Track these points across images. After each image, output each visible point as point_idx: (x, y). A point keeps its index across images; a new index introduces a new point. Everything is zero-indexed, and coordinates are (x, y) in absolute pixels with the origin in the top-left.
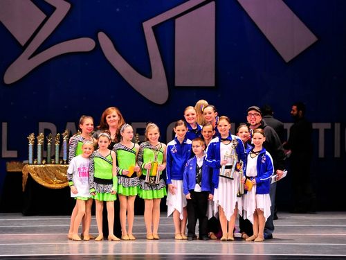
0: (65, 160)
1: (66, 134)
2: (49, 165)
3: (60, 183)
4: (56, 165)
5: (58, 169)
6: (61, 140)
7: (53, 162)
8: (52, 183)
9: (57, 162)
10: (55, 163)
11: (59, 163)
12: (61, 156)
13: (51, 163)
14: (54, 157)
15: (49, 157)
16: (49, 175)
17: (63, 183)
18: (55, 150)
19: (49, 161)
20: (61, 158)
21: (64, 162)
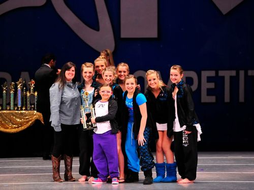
0: (19, 106)
1: (20, 83)
2: (5, 111)
3: (15, 128)
4: (11, 112)
5: (13, 115)
6: (16, 88)
7: (8, 108)
8: (8, 128)
9: (12, 108)
10: (10, 110)
11: (14, 110)
12: (16, 103)
13: (6, 109)
14: (9, 104)
15: (4, 104)
16: (4, 120)
17: (18, 128)
18: (10, 98)
19: (4, 107)
20: (16, 105)
21: (18, 108)
